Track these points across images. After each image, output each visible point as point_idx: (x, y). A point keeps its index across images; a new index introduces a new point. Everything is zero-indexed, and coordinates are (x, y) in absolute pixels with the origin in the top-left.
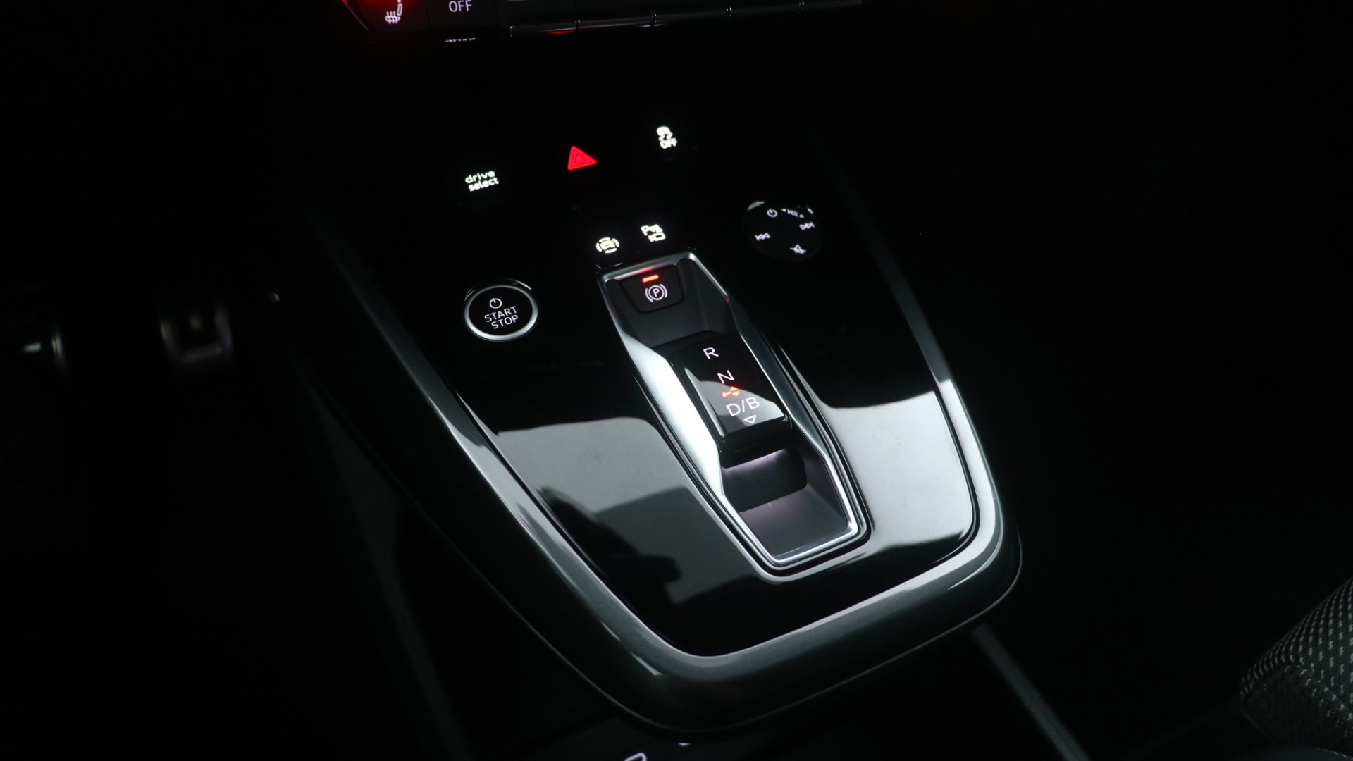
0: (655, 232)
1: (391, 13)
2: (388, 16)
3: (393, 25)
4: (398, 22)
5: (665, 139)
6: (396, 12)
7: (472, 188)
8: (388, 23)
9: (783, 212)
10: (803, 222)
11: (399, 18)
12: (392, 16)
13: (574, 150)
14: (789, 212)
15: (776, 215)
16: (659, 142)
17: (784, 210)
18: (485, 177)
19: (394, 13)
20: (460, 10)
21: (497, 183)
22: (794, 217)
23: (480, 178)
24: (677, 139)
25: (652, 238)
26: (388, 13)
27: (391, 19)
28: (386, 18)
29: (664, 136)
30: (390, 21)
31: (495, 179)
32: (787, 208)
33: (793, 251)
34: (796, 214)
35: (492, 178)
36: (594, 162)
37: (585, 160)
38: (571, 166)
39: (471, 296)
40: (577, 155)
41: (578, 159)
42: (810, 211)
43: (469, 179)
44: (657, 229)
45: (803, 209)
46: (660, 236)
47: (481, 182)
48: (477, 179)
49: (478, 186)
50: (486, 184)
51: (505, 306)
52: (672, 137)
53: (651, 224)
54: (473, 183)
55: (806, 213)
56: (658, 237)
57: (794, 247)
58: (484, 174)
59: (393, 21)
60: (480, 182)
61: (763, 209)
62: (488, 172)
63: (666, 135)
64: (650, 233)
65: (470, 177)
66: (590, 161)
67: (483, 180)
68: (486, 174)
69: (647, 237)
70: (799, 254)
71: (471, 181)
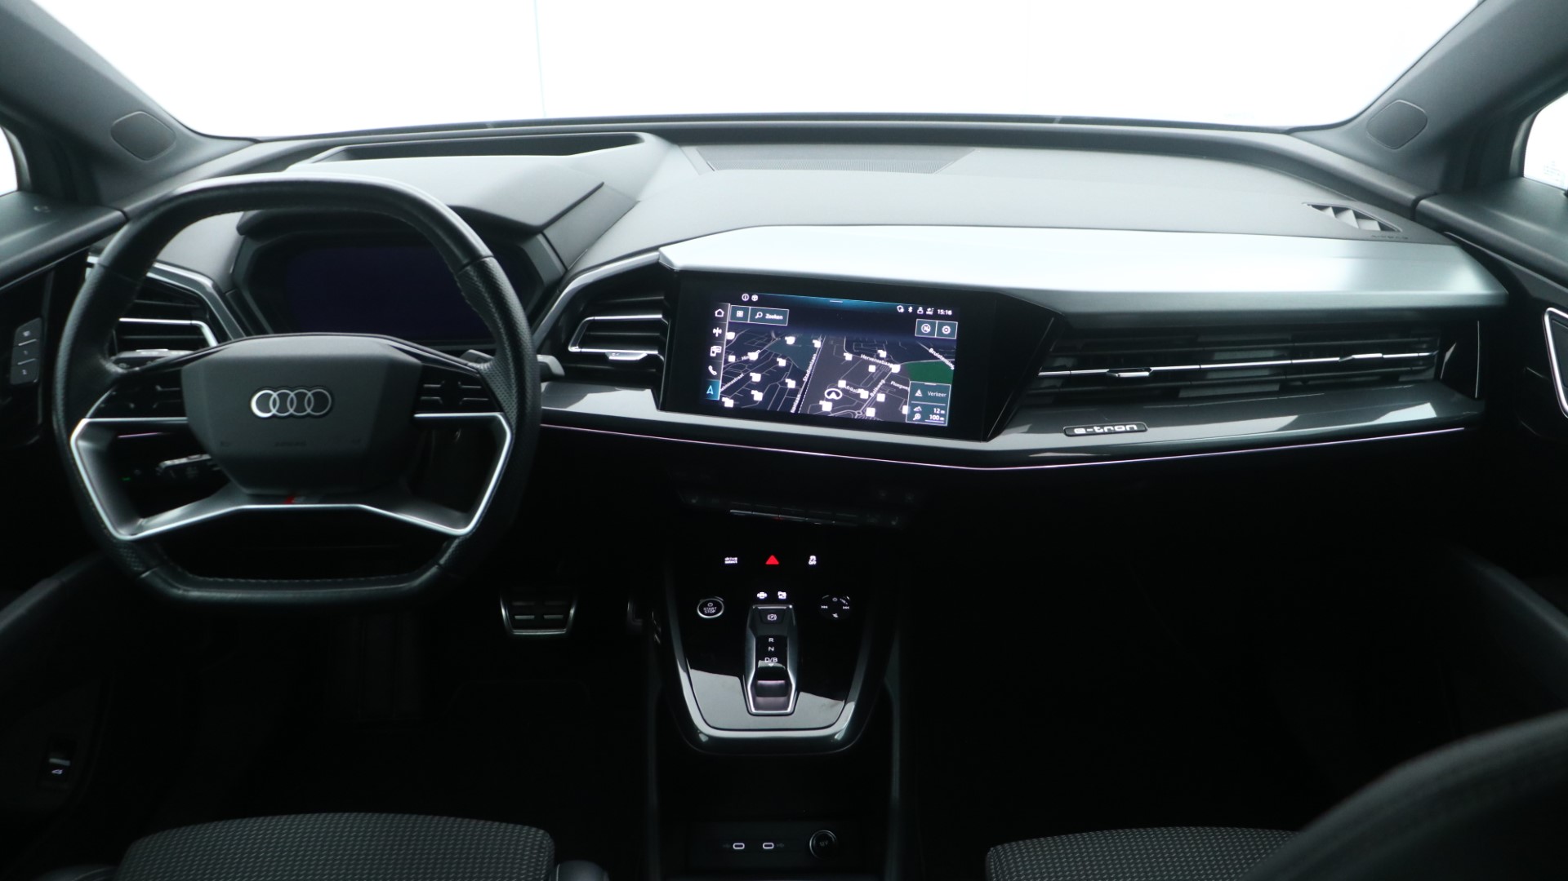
5: (812, 560)
7: (726, 562)
9: (839, 600)
10: (845, 605)
15: (836, 601)
16: (809, 561)
24: (816, 562)
32: (841, 599)
36: (777, 564)
37: (774, 562)
39: (702, 602)
41: (772, 561)
43: (727, 559)
47: (730, 561)
50: (732, 562)
51: (714, 606)
53: (783, 592)
61: (832, 597)
66: (776, 562)
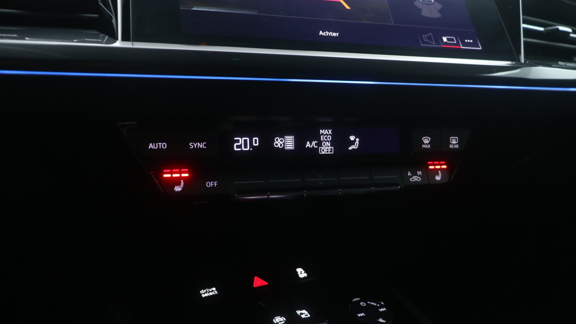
0: (304, 313)
1: (177, 186)
2: (176, 188)
3: (178, 192)
4: (181, 191)
5: (301, 273)
6: (180, 186)
7: (203, 296)
8: (176, 191)
9: (368, 303)
10: (380, 308)
11: (181, 189)
12: (177, 188)
13: (256, 278)
14: (371, 303)
15: (365, 305)
16: (298, 275)
17: (369, 302)
18: (211, 290)
19: (179, 186)
20: (212, 186)
21: (217, 293)
22: (374, 305)
23: (208, 291)
24: (307, 274)
25: (303, 316)
26: (176, 186)
27: (177, 189)
28: (175, 188)
29: (300, 272)
30: (176, 190)
31: (216, 292)
32: (370, 302)
33: (379, 321)
34: (375, 304)
35: (214, 291)
36: (267, 283)
37: (262, 283)
38: (255, 285)
40: (258, 280)
41: (258, 282)
42: (382, 303)
43: (202, 292)
44: (304, 311)
45: (379, 302)
46: (307, 315)
48: (206, 292)
49: (206, 295)
50: (211, 294)
52: (305, 273)
53: (301, 310)
54: (204, 293)
55: (380, 304)
56: (306, 315)
57: (379, 319)
58: (210, 289)
59: (178, 190)
60: (208, 293)
61: (359, 302)
62: (212, 288)
63: (301, 272)
64: (301, 314)
65: (203, 291)
66: (265, 283)
67: (209, 292)
68: (211, 289)
69: (300, 316)
70: (382, 323)
71: (203, 292)
